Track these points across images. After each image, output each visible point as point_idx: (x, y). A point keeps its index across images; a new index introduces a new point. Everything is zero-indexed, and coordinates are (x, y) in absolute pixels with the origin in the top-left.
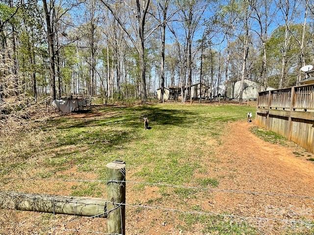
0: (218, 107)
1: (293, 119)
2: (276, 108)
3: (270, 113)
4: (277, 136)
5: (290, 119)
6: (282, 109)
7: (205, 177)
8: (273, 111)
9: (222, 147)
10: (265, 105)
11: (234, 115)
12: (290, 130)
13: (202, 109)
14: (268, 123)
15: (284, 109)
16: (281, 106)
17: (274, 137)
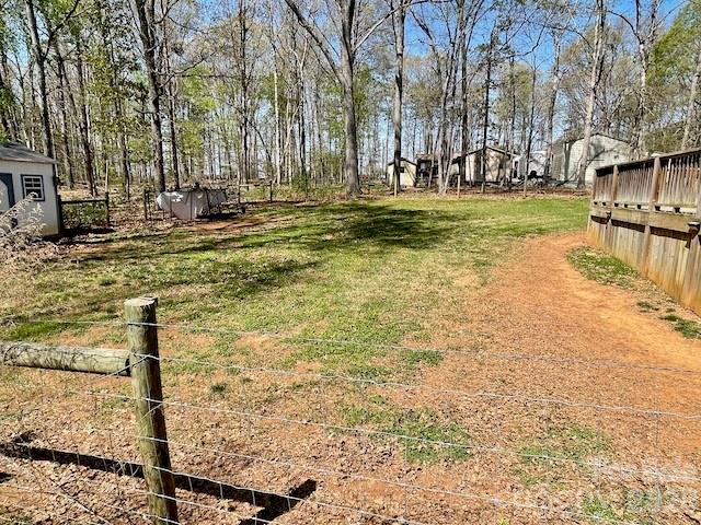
0: (520, 203)
1: (654, 230)
2: (626, 206)
3: (613, 216)
4: (620, 267)
5: (647, 229)
6: (636, 207)
8: (620, 213)
9: (485, 290)
10: (605, 198)
11: (545, 220)
12: (647, 254)
13: (481, 207)
14: (610, 240)
15: (639, 207)
16: (634, 200)
17: (614, 271)
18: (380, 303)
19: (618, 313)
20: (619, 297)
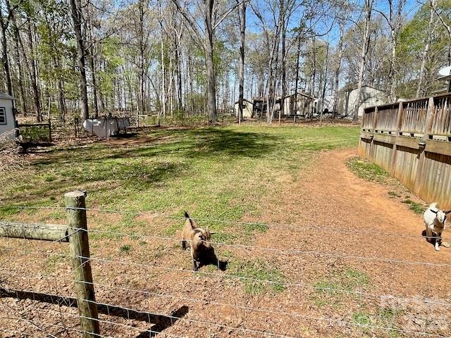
0: (317, 129)
1: (399, 147)
2: (382, 132)
3: (374, 138)
4: (379, 170)
5: (395, 146)
6: (388, 132)
7: (254, 221)
8: (379, 136)
9: (296, 185)
10: (370, 127)
11: (333, 140)
12: (394, 162)
13: (294, 131)
14: (372, 153)
15: (390, 133)
16: (387, 129)
18: (230, 193)
19: (376, 199)
20: (377, 189)
